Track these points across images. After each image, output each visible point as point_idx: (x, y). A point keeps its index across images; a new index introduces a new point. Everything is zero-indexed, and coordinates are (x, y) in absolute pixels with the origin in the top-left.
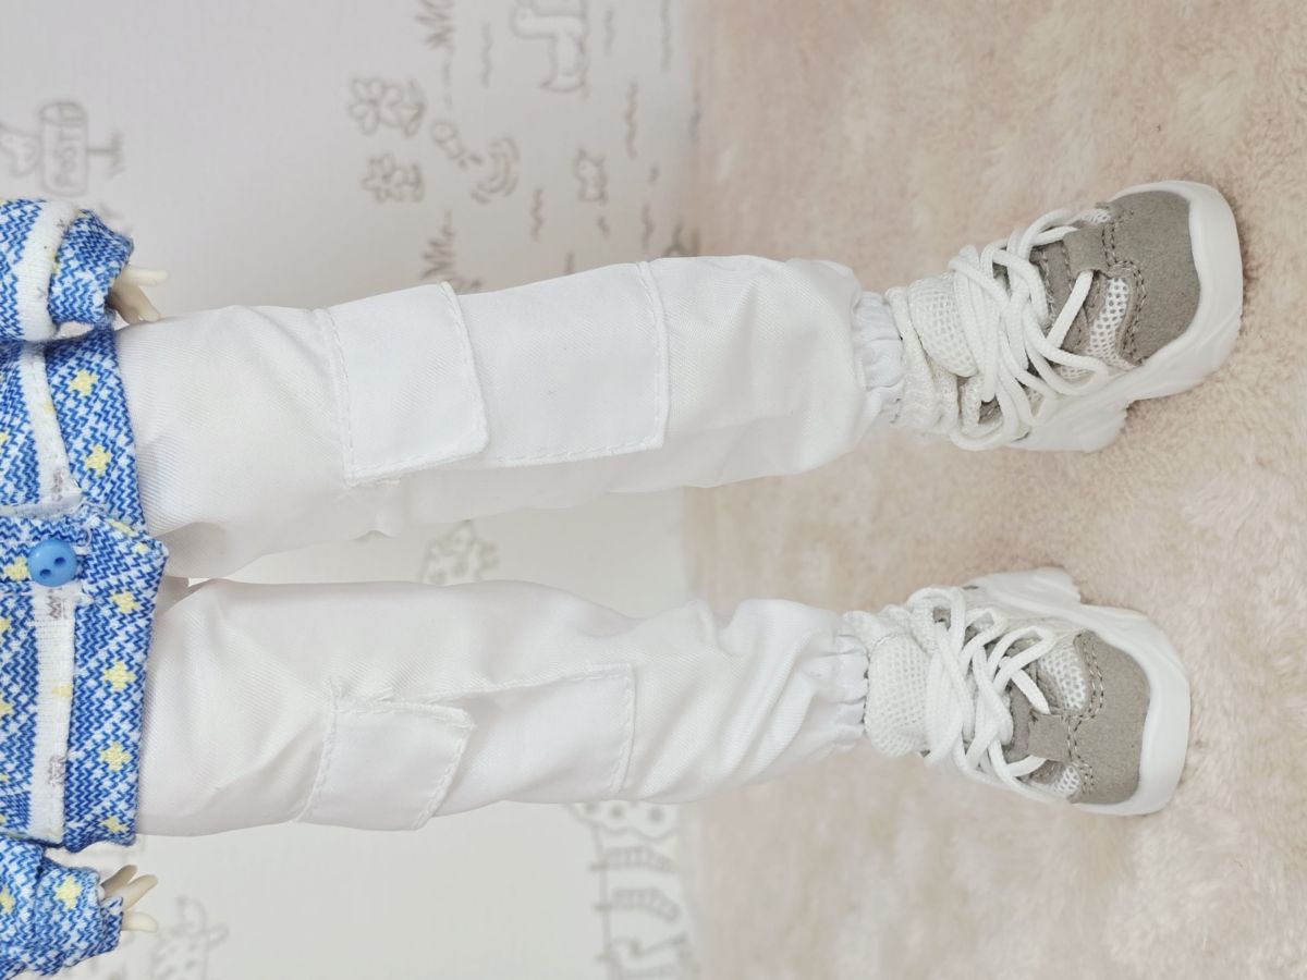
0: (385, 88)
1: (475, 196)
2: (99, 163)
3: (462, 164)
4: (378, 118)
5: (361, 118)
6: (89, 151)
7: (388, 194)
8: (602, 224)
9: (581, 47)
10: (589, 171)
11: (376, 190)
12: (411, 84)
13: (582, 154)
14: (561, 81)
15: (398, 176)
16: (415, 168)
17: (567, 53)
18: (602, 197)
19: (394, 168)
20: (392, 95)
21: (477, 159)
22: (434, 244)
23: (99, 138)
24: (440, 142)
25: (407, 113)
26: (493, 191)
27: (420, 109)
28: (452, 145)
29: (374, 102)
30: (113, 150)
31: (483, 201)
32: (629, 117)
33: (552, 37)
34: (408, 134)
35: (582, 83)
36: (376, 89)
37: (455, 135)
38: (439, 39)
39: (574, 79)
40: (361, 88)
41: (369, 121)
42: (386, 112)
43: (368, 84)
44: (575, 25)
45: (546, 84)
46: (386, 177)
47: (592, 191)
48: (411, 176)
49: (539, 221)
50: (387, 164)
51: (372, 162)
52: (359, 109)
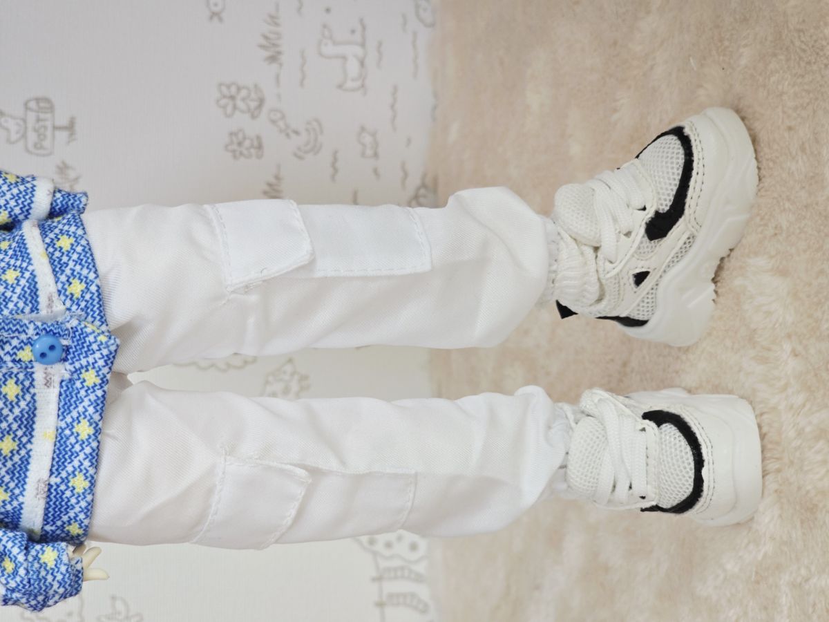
0: (239, 89)
1: (295, 155)
2: (62, 136)
3: (288, 135)
4: (235, 107)
5: (224, 107)
6: (55, 128)
7: (241, 154)
8: (376, 171)
9: (362, 64)
10: (368, 139)
11: (234, 151)
12: (256, 86)
13: (363, 129)
14: (349, 84)
15: (247, 143)
16: (258, 138)
17: (353, 67)
18: (376, 155)
19: (245, 138)
20: (244, 93)
21: (297, 133)
22: (270, 185)
23: (62, 120)
24: (274, 122)
25: (253, 104)
26: (306, 152)
27: (261, 102)
28: (281, 124)
29: (232, 98)
30: (70, 127)
31: (300, 158)
32: (392, 107)
33: (344, 58)
34: (253, 117)
35: (363, 86)
36: (233, 90)
37: (283, 117)
38: (273, 59)
39: (359, 83)
40: (224, 89)
41: (229, 109)
42: (240, 104)
43: (229, 87)
44: (359, 51)
45: (340, 87)
46: (240, 144)
47: (369, 152)
48: (256, 143)
49: (336, 170)
50: (240, 136)
51: (231, 134)
52: (223, 102)
